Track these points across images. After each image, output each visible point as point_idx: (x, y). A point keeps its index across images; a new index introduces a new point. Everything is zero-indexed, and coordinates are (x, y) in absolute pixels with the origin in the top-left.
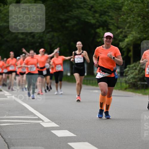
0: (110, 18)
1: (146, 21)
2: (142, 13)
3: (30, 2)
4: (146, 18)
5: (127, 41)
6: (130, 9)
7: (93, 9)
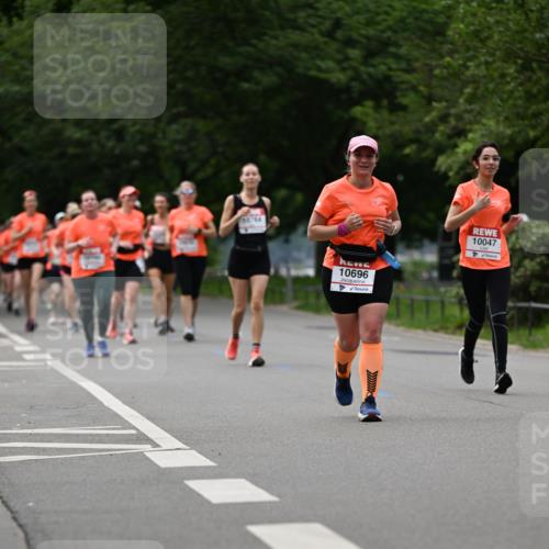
0: (403, 65)
1: (534, 77)
2: (519, 46)
3: (108, 8)
4: (535, 65)
5: (465, 152)
6: (476, 34)
7: (339, 34)
